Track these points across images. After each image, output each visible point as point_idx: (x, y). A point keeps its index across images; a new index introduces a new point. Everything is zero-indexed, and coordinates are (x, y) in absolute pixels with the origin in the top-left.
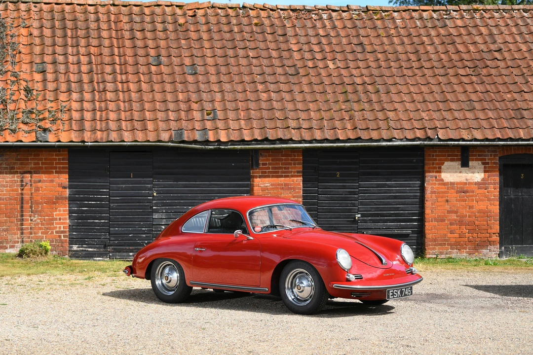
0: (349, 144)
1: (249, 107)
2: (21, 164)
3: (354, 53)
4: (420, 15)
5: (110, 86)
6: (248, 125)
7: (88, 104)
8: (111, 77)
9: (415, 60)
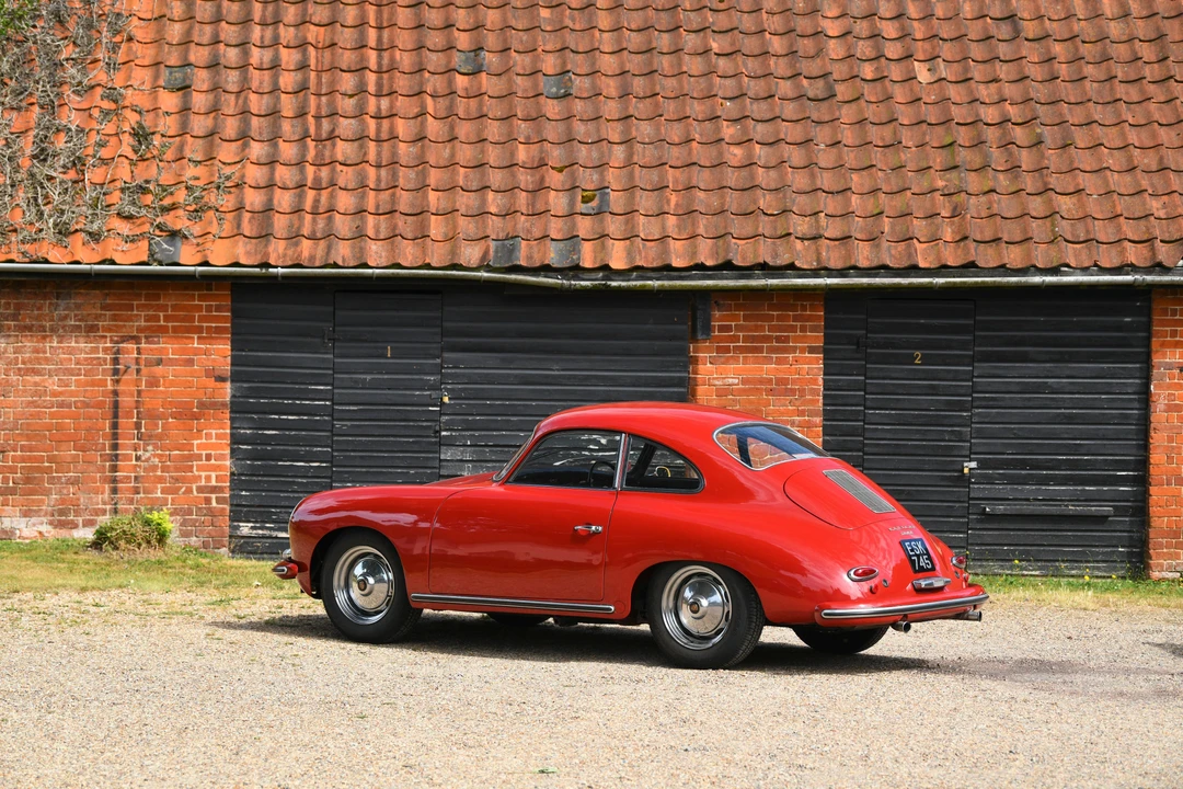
0: (942, 280)
1: (694, 183)
2: (115, 317)
3: (988, 41)
5: (346, 126)
6: (685, 229)
7: (286, 172)
8: (352, 101)
9: (1154, 59)
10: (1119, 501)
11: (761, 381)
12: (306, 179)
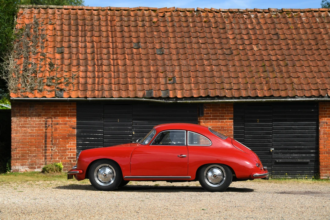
0: (265, 100)
1: (198, 76)
2: (45, 112)
3: (271, 40)
4: (320, 14)
5: (105, 62)
6: (196, 87)
7: (90, 74)
8: (106, 56)
9: (314, 44)
10: (311, 158)
11: (217, 127)
12: (95, 75)
